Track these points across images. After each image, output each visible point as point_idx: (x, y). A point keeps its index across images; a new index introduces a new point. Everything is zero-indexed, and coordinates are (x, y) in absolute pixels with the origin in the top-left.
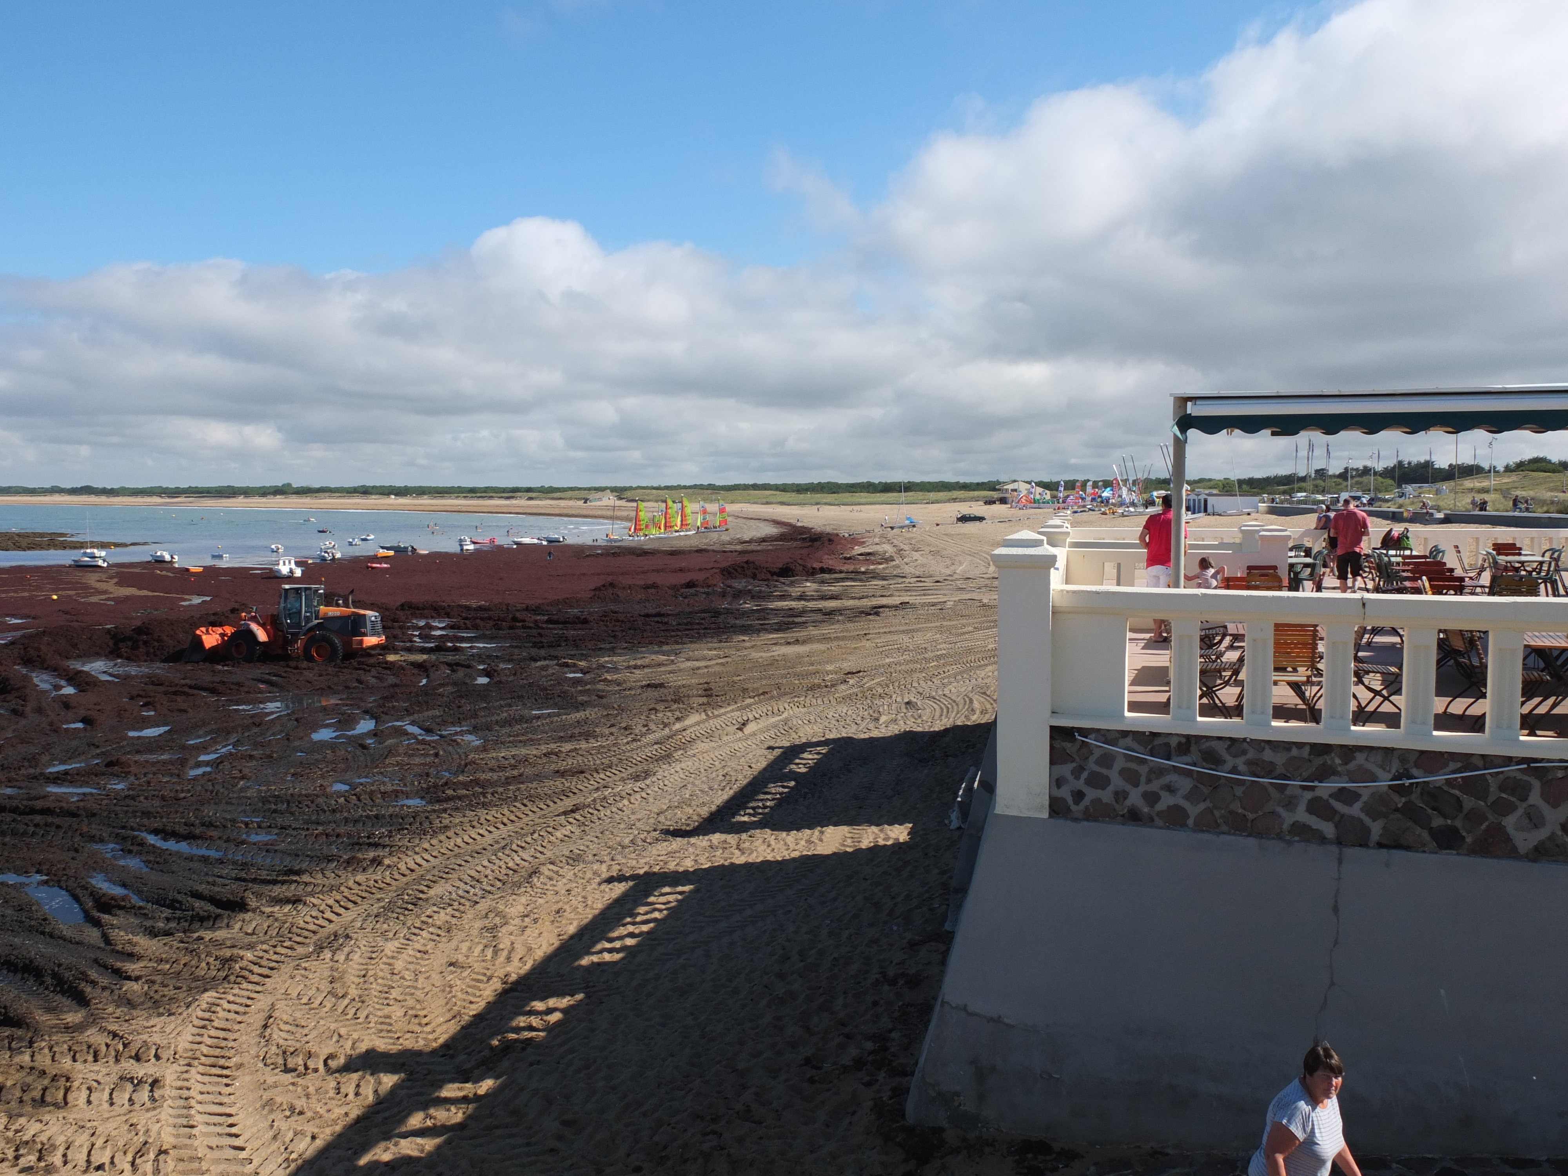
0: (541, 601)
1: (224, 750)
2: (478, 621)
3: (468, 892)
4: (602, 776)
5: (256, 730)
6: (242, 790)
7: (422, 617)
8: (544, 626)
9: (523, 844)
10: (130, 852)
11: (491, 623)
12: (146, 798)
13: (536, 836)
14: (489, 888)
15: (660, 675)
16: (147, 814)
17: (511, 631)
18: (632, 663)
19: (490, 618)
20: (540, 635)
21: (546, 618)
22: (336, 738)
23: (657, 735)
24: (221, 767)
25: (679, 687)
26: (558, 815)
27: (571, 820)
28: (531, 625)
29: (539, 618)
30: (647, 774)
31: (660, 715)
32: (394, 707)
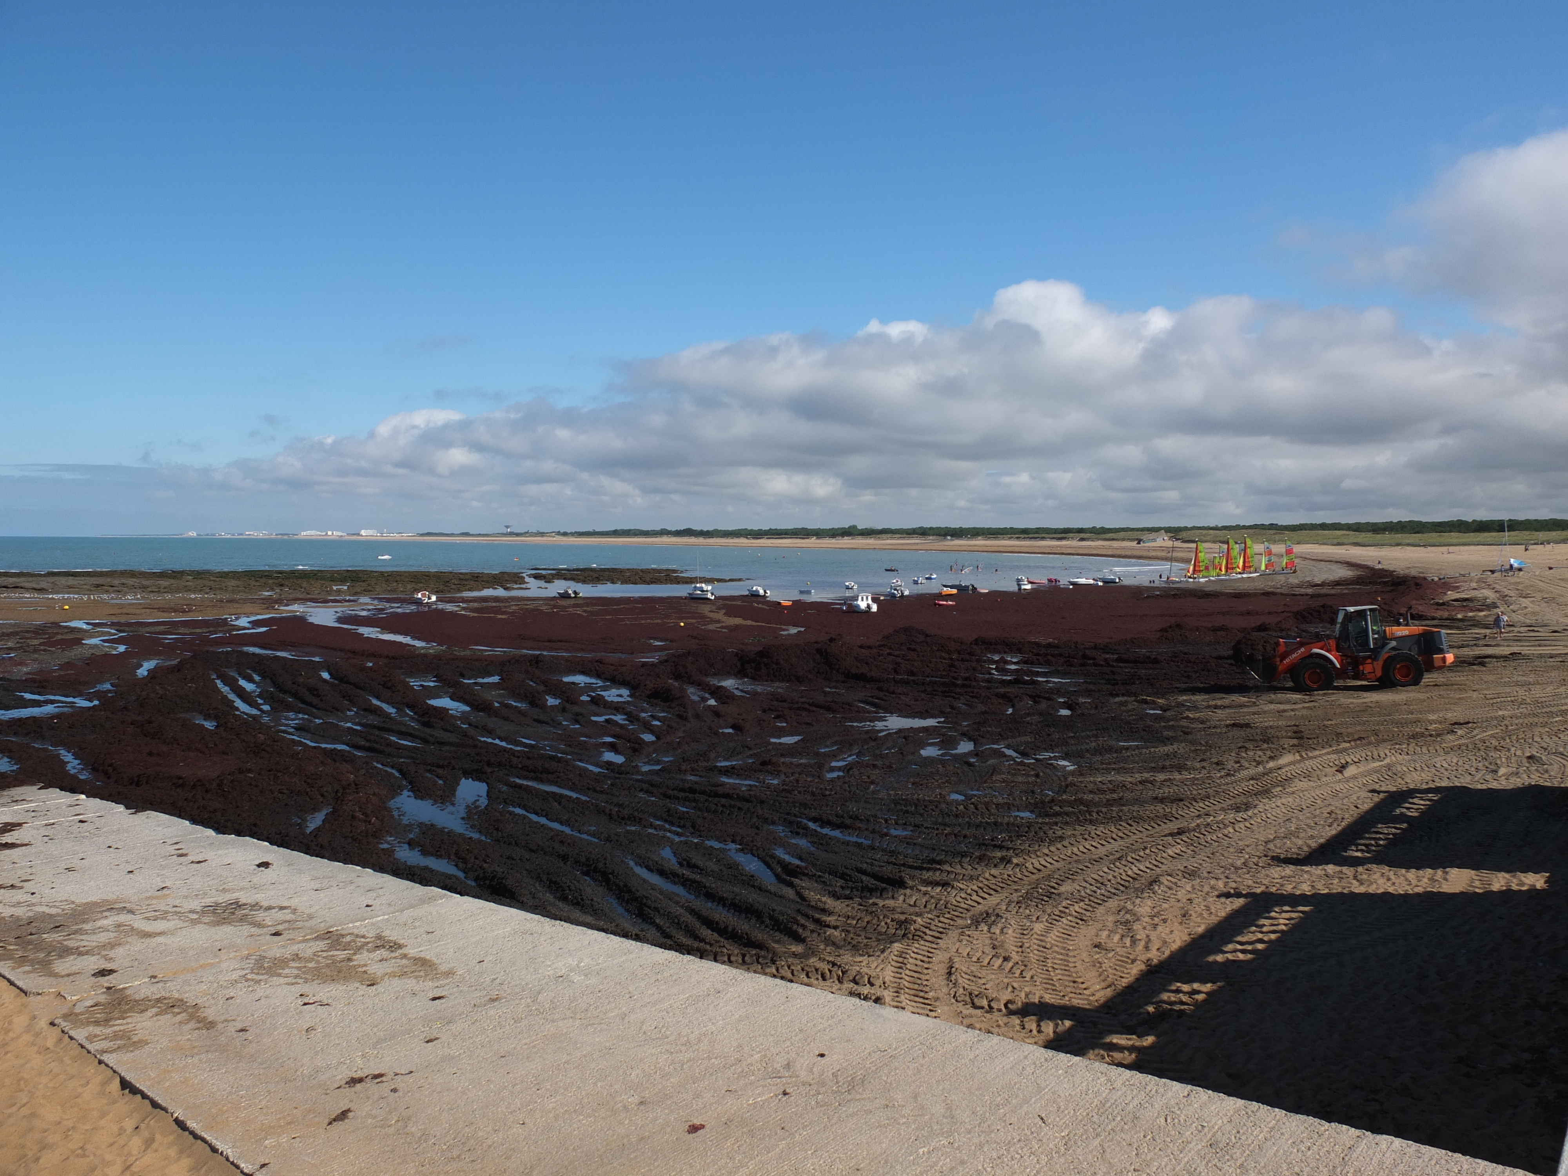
0: (1108, 641)
1: (849, 759)
2: (1049, 657)
3: (1095, 892)
4: (1201, 805)
5: (873, 744)
6: (873, 792)
7: (996, 651)
8: (1114, 664)
9: (1138, 858)
10: (798, 834)
11: (1062, 660)
12: (799, 792)
13: (1148, 851)
14: (1113, 891)
15: (1245, 715)
16: (804, 805)
17: (1082, 668)
18: (1212, 703)
19: (1060, 655)
20: (1113, 673)
21: (1116, 656)
22: (941, 755)
23: (1252, 771)
24: (851, 773)
25: (1267, 727)
26: (1165, 836)
27: (1178, 841)
28: (1102, 663)
29: (1108, 656)
30: (1247, 807)
31: (1251, 753)
32: (988, 732)
